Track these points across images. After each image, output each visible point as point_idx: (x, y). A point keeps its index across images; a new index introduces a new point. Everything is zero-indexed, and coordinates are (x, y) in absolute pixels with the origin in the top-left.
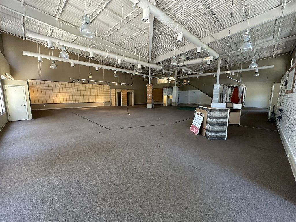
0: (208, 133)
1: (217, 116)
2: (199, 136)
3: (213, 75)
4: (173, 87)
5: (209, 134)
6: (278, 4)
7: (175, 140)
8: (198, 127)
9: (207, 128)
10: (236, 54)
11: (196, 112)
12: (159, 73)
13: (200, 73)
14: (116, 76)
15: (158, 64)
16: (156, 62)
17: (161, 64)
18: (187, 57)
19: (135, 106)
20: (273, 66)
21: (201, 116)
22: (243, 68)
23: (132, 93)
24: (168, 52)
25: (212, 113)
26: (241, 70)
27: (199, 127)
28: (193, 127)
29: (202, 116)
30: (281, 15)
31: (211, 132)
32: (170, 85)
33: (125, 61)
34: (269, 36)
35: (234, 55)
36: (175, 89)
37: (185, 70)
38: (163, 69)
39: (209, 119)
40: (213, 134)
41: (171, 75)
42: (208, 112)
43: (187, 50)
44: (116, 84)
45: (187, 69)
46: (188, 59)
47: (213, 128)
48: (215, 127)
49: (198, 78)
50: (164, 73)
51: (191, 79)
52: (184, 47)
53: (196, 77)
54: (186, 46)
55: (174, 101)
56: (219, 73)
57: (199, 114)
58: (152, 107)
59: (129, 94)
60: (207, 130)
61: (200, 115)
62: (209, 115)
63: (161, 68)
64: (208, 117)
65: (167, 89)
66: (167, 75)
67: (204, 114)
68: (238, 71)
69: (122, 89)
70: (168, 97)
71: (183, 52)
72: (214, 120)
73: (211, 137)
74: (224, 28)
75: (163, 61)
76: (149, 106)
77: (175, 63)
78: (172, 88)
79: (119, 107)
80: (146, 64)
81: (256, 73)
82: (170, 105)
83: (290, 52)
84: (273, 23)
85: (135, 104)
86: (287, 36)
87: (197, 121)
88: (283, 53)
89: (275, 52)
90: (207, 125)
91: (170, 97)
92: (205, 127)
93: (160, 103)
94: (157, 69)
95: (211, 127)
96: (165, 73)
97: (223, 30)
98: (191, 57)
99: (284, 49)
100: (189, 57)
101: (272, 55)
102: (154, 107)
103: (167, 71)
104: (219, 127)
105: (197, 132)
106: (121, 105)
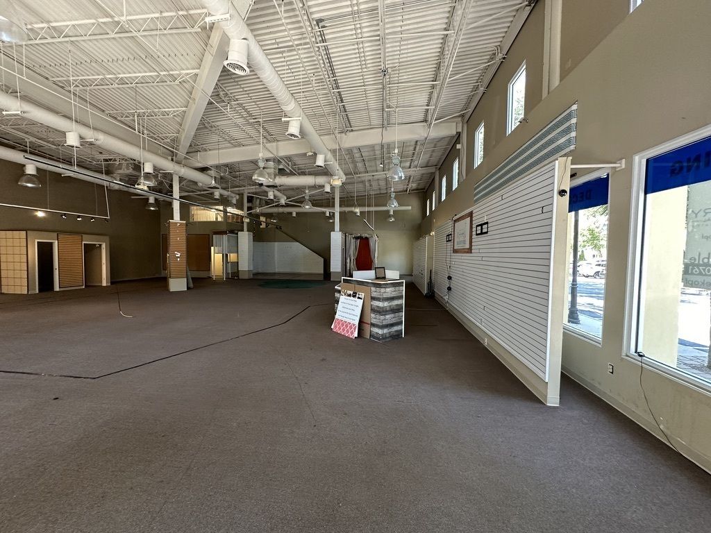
0: (375, 330)
1: (389, 295)
2: (359, 339)
3: (324, 213)
4: (239, 233)
5: (380, 332)
6: (422, 119)
7: (323, 360)
8: (352, 322)
9: (374, 321)
10: (363, 179)
11: (339, 292)
12: (199, 193)
13: (307, 207)
14: (29, 185)
15: (203, 170)
16: (200, 165)
17: (212, 173)
18: (281, 167)
19: (114, 286)
20: (410, 208)
21: (356, 299)
22: (376, 206)
23: (104, 246)
24: (235, 146)
25: (383, 290)
26: (373, 209)
27: (357, 323)
28: (339, 323)
29: (359, 298)
30: (426, 136)
31: (382, 327)
32: (231, 228)
33: (98, 143)
34: (406, 161)
35: (360, 179)
36: (245, 238)
37: (274, 196)
38: (218, 186)
39: (376, 303)
40: (386, 331)
41: (234, 201)
42: (373, 289)
43: (282, 153)
44: (40, 214)
45: (278, 193)
46: (282, 172)
47: (385, 319)
48: (388, 317)
49: (294, 215)
50: (217, 197)
51: (280, 216)
52: (274, 144)
53: (291, 213)
54: (279, 143)
55: (245, 266)
56: (337, 210)
57: (349, 295)
58: (188, 288)
59: (89, 249)
60: (373, 325)
61: (354, 296)
62: (374, 294)
63: (213, 182)
64: (373, 298)
65: (225, 237)
66: (224, 201)
67: (363, 294)
68: (366, 209)
69: (59, 232)
70: (225, 257)
71: (273, 156)
72: (386, 304)
73: (384, 337)
74: (352, 131)
75: (218, 167)
76: (178, 284)
77: (264, 177)
78: (237, 234)
79: (44, 294)
80: (168, 166)
81: (390, 216)
82: (234, 278)
83: (424, 189)
84: (413, 143)
85: (114, 280)
86: (424, 165)
87: (348, 310)
88: (417, 189)
89: (410, 186)
90: (373, 315)
91: (232, 257)
92: (366, 320)
93: (202, 274)
94: (200, 184)
95: (382, 317)
96: (221, 195)
97: (352, 133)
98: (287, 168)
99: (419, 184)
100: (285, 169)
101: (405, 189)
102: (191, 285)
103: (225, 193)
104: (392, 315)
105: (352, 333)
106: (57, 288)
